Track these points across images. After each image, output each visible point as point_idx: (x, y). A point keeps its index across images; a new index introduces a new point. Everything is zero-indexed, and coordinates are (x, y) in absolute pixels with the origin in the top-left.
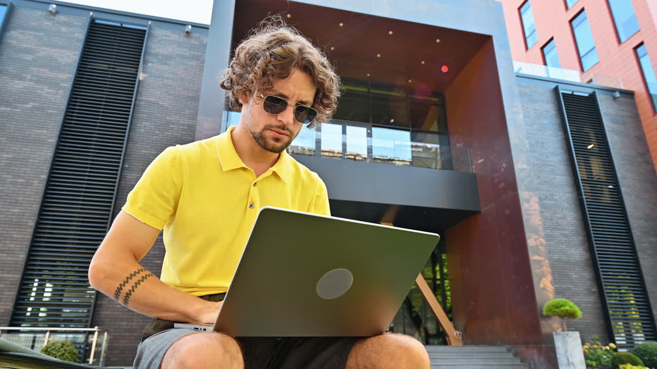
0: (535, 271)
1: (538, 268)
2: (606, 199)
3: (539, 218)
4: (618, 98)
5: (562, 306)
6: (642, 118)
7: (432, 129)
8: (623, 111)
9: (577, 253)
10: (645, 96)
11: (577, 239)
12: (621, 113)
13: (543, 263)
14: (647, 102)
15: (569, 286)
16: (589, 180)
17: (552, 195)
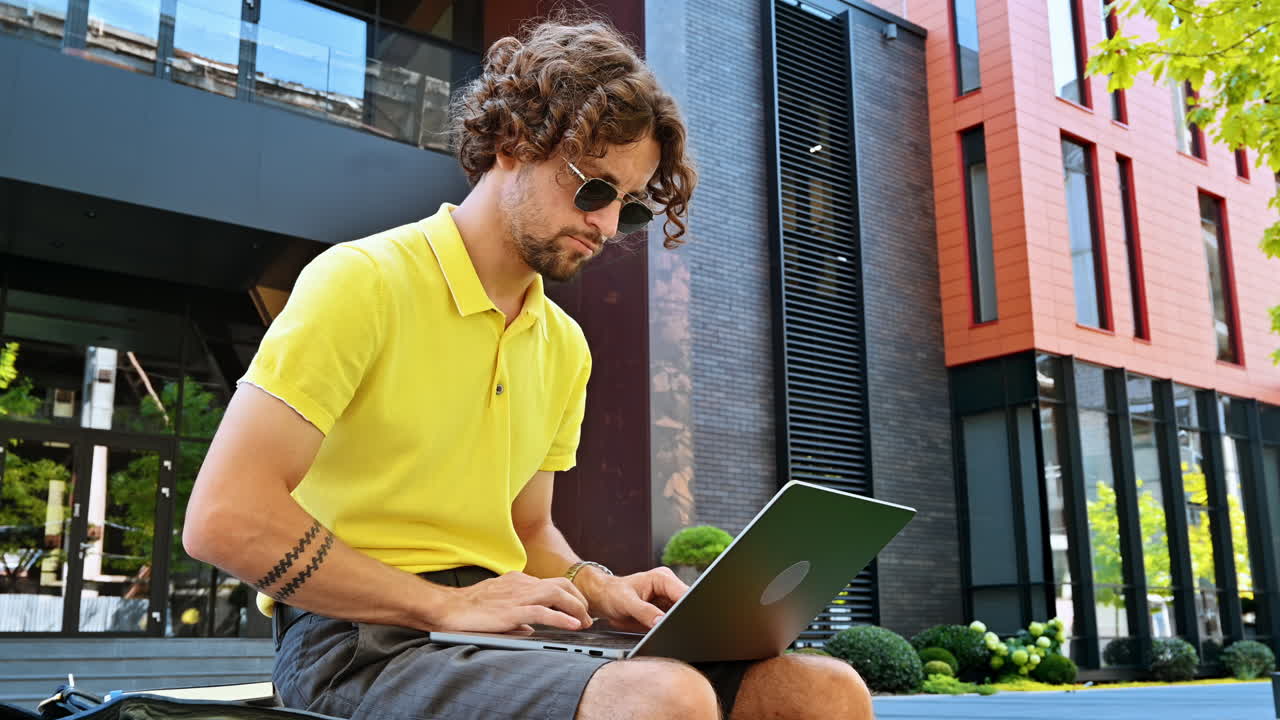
0: (659, 455)
1: (666, 450)
2: (827, 286)
3: (685, 322)
4: (892, 39)
5: (708, 543)
6: (932, 102)
7: (436, 32)
8: (897, 74)
9: (748, 415)
10: (947, 48)
11: (753, 379)
12: (892, 79)
13: (678, 437)
14: (948, 63)
15: (718, 493)
16: (802, 236)
17: (715, 263)
